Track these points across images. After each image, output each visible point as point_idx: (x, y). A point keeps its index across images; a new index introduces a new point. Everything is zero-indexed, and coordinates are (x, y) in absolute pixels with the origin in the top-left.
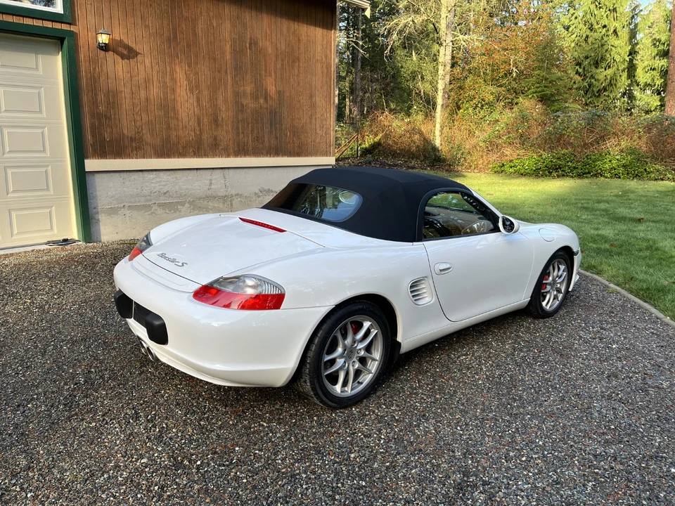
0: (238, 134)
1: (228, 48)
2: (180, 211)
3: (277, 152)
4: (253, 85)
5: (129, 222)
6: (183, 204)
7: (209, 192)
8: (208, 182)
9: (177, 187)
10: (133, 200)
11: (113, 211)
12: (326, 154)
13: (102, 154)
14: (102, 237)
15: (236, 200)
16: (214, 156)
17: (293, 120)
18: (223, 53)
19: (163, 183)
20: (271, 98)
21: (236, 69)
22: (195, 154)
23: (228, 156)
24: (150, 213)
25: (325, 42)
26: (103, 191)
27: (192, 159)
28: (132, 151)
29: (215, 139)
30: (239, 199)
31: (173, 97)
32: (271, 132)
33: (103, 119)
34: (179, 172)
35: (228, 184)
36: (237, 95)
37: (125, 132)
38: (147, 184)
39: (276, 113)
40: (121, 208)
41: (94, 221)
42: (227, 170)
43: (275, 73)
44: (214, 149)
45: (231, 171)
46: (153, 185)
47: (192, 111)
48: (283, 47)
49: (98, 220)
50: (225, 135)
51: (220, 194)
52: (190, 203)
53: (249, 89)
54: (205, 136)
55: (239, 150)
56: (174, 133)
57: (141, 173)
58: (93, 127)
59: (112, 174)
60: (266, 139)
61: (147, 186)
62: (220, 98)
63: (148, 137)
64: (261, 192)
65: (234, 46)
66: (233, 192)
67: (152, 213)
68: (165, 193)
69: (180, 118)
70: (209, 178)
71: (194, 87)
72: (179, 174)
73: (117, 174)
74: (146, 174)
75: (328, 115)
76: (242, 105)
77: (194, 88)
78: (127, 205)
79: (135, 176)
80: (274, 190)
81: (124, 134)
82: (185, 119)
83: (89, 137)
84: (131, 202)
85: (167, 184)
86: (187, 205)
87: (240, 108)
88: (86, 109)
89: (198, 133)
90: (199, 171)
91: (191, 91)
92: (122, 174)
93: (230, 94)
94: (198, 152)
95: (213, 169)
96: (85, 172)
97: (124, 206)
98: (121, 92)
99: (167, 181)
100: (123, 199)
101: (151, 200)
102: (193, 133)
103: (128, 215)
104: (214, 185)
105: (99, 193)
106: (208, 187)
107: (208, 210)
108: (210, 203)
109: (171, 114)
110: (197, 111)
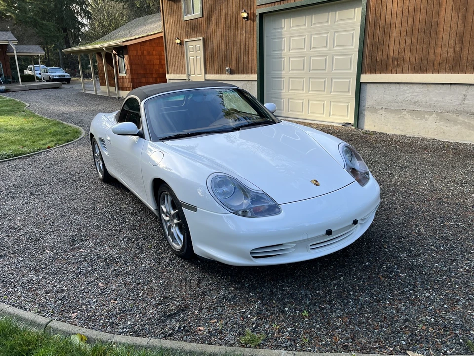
2: (426, 120)
5: (383, 120)
6: (430, 114)
7: (461, 107)
8: (461, 97)
9: (427, 99)
10: (389, 104)
11: (374, 110)
13: (374, 70)
14: (365, 127)
19: (415, 94)
22: (450, 70)
24: (399, 116)
26: (372, 96)
27: (447, 74)
28: (394, 68)
31: (436, 20)
33: (377, 45)
34: (431, 85)
37: (391, 54)
38: (402, 94)
41: (362, 115)
46: (406, 95)
47: (454, 29)
49: (365, 115)
52: (438, 114)
54: (465, 52)
56: (432, 51)
57: (398, 85)
58: (371, 52)
59: (378, 85)
61: (401, 95)
63: (407, 56)
67: (401, 117)
68: (415, 103)
70: (464, 93)
72: (431, 87)
73: (381, 85)
74: (402, 85)
77: (462, 7)
78: (384, 107)
79: (393, 86)
81: (389, 55)
82: (446, 37)
83: (367, 60)
84: (387, 106)
85: (418, 96)
86: (434, 115)
88: (368, 41)
89: (458, 49)
90: (453, 86)
91: (458, 10)
92: (384, 85)
94: (455, 67)
96: (361, 83)
97: (382, 108)
98: (393, 23)
99: (418, 93)
100: (383, 103)
101: (402, 106)
102: (451, 51)
103: (383, 115)
104: (469, 100)
105: (367, 97)
106: (460, 102)
107: (455, 122)
108: (460, 118)
109: (433, 35)
110: (460, 28)
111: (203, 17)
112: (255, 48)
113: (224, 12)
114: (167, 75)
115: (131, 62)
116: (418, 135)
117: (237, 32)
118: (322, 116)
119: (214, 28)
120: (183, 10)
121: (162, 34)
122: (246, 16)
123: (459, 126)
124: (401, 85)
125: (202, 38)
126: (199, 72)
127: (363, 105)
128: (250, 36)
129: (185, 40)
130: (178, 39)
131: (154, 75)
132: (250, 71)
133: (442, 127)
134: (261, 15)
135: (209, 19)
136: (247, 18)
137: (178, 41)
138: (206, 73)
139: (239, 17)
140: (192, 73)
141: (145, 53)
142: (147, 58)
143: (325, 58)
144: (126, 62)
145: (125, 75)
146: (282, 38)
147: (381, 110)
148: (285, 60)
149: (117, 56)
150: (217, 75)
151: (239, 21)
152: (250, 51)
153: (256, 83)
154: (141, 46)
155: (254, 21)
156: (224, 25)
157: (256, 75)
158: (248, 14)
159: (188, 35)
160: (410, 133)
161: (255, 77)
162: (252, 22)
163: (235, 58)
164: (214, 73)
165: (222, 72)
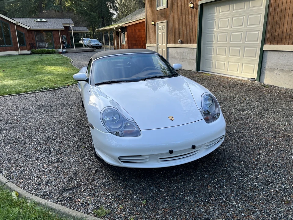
5: (277, 77)
10: (282, 66)
11: (272, 70)
13: (272, 42)
14: (264, 82)
24: (289, 75)
26: (271, 60)
28: (287, 41)
33: (276, 24)
37: (285, 31)
40: (275, 69)
41: (263, 73)
49: (265, 73)
57: (289, 53)
58: (272, 29)
59: (275, 52)
61: (291, 60)
67: (290, 75)
73: (277, 53)
78: (279, 68)
79: (286, 54)
83: (269, 35)
84: (281, 68)
88: (270, 21)
92: (280, 52)
96: (264, 50)
97: (277, 69)
98: (288, 9)
100: (278, 65)
101: (291, 68)
103: (278, 74)
105: (268, 61)
111: (167, 7)
112: (197, 27)
113: (180, 4)
114: (146, 44)
115: (128, 36)
117: (186, 17)
118: (237, 73)
119: (173, 14)
120: (157, 4)
121: (144, 20)
122: (192, 6)
124: (291, 53)
125: (166, 21)
126: (164, 43)
127: (264, 66)
128: (194, 19)
129: (157, 22)
130: (153, 22)
131: (141, 44)
132: (193, 42)
134: (202, 5)
135: (171, 9)
136: (193, 7)
137: (153, 23)
138: (167, 43)
139: (188, 7)
140: (160, 43)
141: (137, 31)
142: (138, 33)
143: (241, 33)
144: (125, 36)
145: (125, 44)
146: (214, 20)
147: (276, 70)
148: (215, 35)
149: (121, 33)
150: (174, 44)
151: (188, 9)
152: (193, 29)
153: (196, 50)
154: (135, 26)
155: (197, 9)
156: (179, 12)
157: (196, 44)
158: (194, 5)
159: (159, 19)
161: (195, 46)
162: (196, 10)
163: (184, 33)
164: (172, 43)
165: (177, 43)
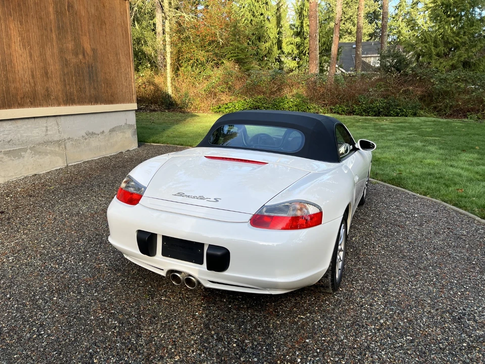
0: (65, 85)
1: (51, 9)
2: (23, 157)
3: (96, 100)
4: (73, 43)
6: (25, 150)
7: (46, 138)
8: (44, 129)
9: (19, 135)
12: (130, 101)
15: (68, 143)
16: (48, 105)
17: (105, 73)
18: (48, 14)
19: (6, 132)
20: (88, 54)
21: (59, 27)
22: (31, 104)
23: (59, 105)
25: (122, 10)
27: (30, 109)
29: (47, 90)
30: (71, 142)
31: (9, 52)
32: (90, 84)
34: (19, 121)
35: (61, 130)
36: (61, 51)
39: (92, 67)
42: (59, 118)
43: (89, 33)
44: (46, 99)
45: (62, 118)
47: (26, 65)
48: (93, 11)
50: (55, 86)
51: (56, 139)
52: (31, 148)
53: (70, 45)
54: (39, 88)
55: (67, 99)
56: (13, 85)
60: (87, 90)
62: (48, 53)
64: (87, 135)
65: (56, 8)
66: (66, 137)
68: (9, 142)
69: (17, 72)
70: (45, 125)
71: (26, 43)
72: (20, 123)
75: (129, 69)
76: (66, 59)
80: (96, 133)
82: (21, 72)
85: (10, 134)
86: (29, 151)
87: (66, 63)
89: (33, 85)
90: (36, 120)
91: (24, 46)
93: (56, 51)
94: (34, 101)
95: (48, 117)
99: (9, 130)
102: (28, 85)
104: (50, 131)
106: (45, 133)
107: (46, 154)
108: (48, 148)
109: (9, 68)
110: (30, 65)
116: (21, 175)
123: (49, 156)
133: (38, 160)
160: (12, 176)
